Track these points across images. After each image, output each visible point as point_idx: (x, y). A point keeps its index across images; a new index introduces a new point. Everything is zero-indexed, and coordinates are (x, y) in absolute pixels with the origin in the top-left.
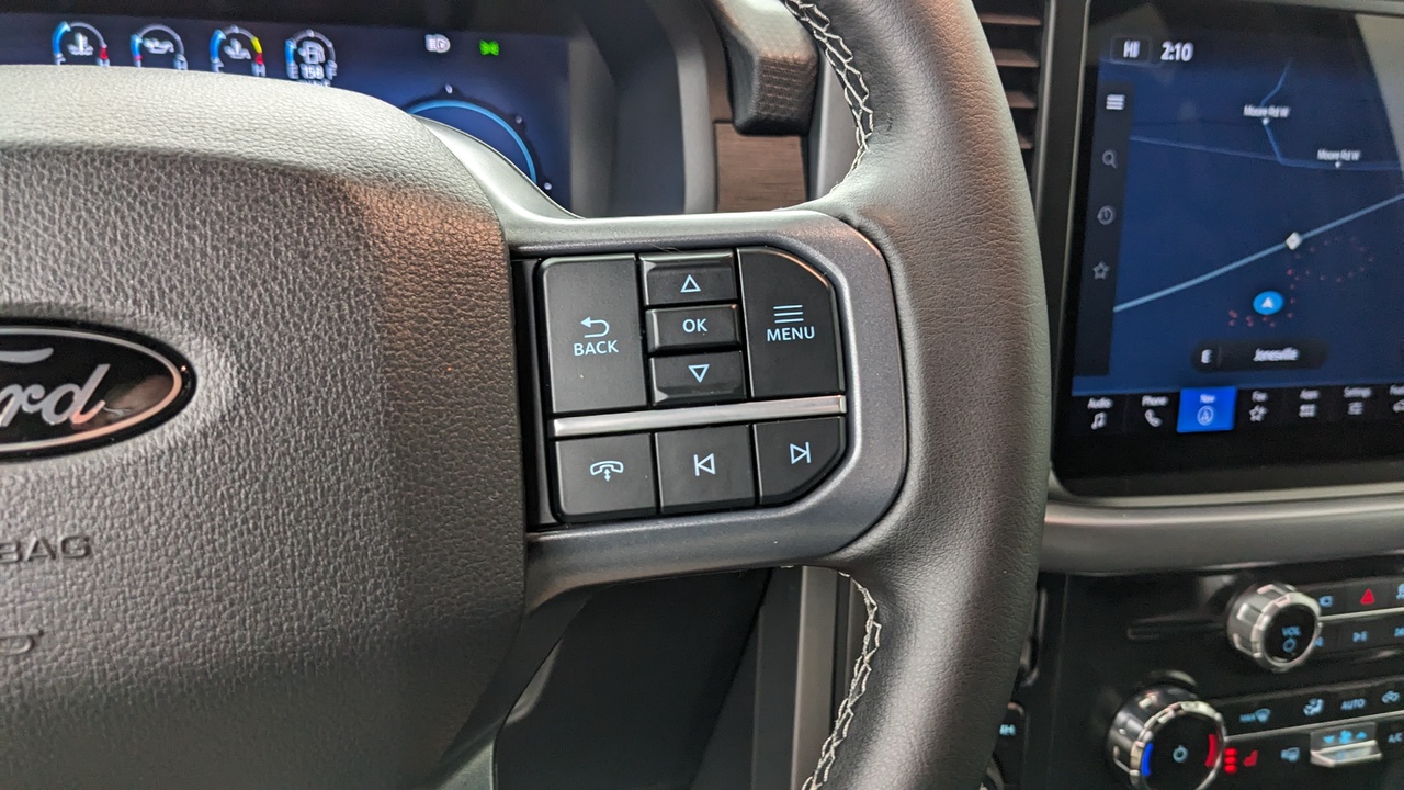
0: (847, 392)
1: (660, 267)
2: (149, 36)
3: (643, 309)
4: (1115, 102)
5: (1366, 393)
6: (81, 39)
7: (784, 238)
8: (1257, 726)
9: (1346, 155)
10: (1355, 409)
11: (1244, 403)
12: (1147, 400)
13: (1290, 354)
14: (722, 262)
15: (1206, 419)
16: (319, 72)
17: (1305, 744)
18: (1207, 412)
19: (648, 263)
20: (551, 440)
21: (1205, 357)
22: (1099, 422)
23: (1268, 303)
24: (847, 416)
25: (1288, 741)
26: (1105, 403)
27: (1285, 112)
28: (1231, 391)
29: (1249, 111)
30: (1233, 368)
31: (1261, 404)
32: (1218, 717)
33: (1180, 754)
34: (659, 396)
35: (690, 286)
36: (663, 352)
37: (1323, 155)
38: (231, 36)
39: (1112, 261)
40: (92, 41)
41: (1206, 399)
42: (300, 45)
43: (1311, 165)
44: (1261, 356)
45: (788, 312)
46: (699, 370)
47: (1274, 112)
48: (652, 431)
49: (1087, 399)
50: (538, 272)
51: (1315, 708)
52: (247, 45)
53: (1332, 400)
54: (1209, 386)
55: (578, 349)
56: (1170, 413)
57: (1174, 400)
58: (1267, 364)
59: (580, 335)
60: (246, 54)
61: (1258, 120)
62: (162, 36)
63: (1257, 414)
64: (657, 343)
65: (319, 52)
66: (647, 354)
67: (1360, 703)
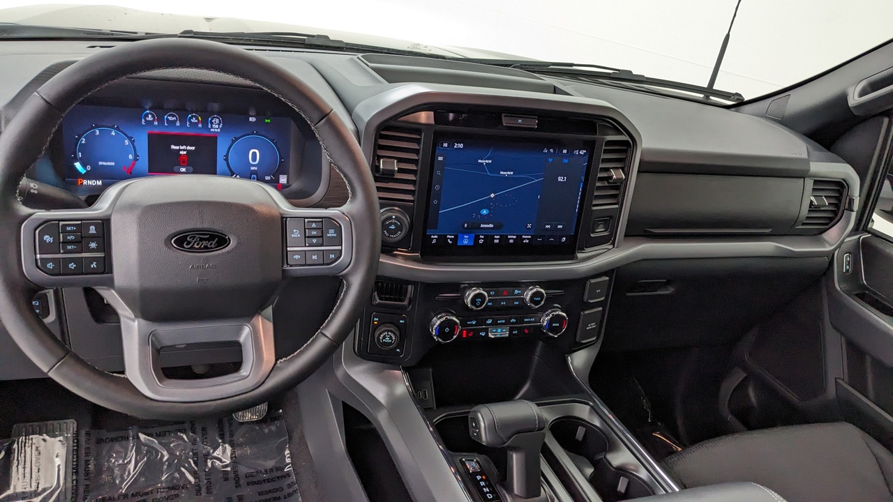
0: (341, 246)
1: (308, 222)
2: (170, 115)
3: (305, 229)
4: (440, 158)
5: (515, 237)
6: (150, 116)
7: (331, 217)
8: (472, 325)
9: (509, 173)
10: (511, 241)
11: (477, 238)
12: (448, 236)
13: (491, 226)
14: (320, 222)
15: (466, 242)
16: (217, 126)
17: (486, 331)
18: (466, 241)
19: (306, 220)
20: (287, 252)
21: (466, 225)
22: (434, 241)
23: (485, 212)
24: (341, 250)
25: (482, 330)
26: (436, 237)
27: (490, 161)
28: (474, 235)
29: (480, 161)
30: (474, 228)
31: (482, 239)
32: (458, 321)
33: (447, 330)
34: (307, 245)
35: (314, 225)
36: (308, 237)
37: (502, 173)
38: (192, 116)
39: (439, 200)
40: (153, 116)
41: (465, 237)
42: (212, 119)
43: (499, 175)
44: (482, 226)
45: (332, 231)
46: (314, 241)
47: (487, 161)
48: (305, 251)
49: (431, 235)
50: (286, 220)
51: (489, 321)
52: (197, 118)
53: (504, 239)
54: (466, 233)
55: (293, 235)
56: (455, 240)
57: (456, 237)
58: (484, 228)
59: (293, 233)
60: (196, 121)
61: (483, 163)
62: (173, 116)
63: (481, 241)
64: (307, 235)
65: (217, 121)
66: (305, 237)
67: (504, 321)
